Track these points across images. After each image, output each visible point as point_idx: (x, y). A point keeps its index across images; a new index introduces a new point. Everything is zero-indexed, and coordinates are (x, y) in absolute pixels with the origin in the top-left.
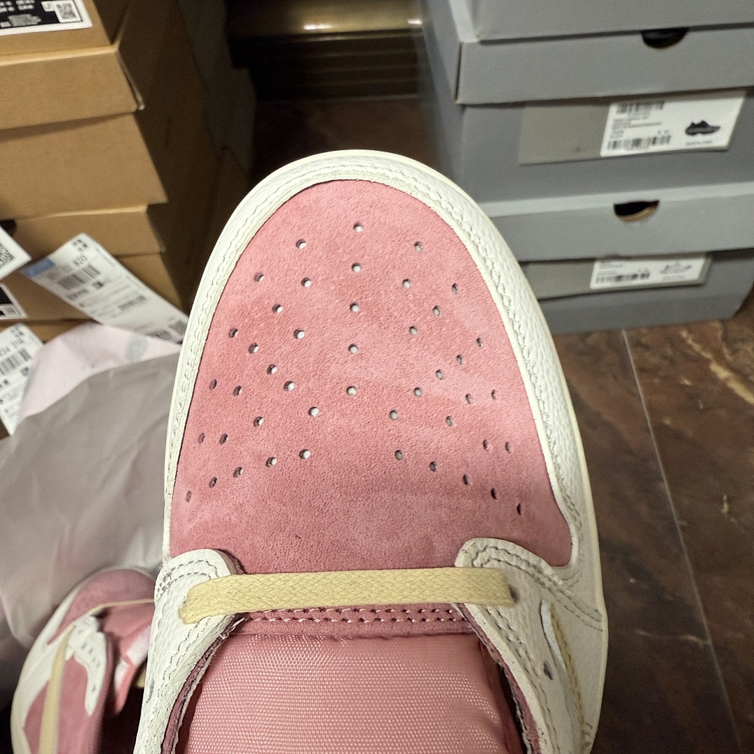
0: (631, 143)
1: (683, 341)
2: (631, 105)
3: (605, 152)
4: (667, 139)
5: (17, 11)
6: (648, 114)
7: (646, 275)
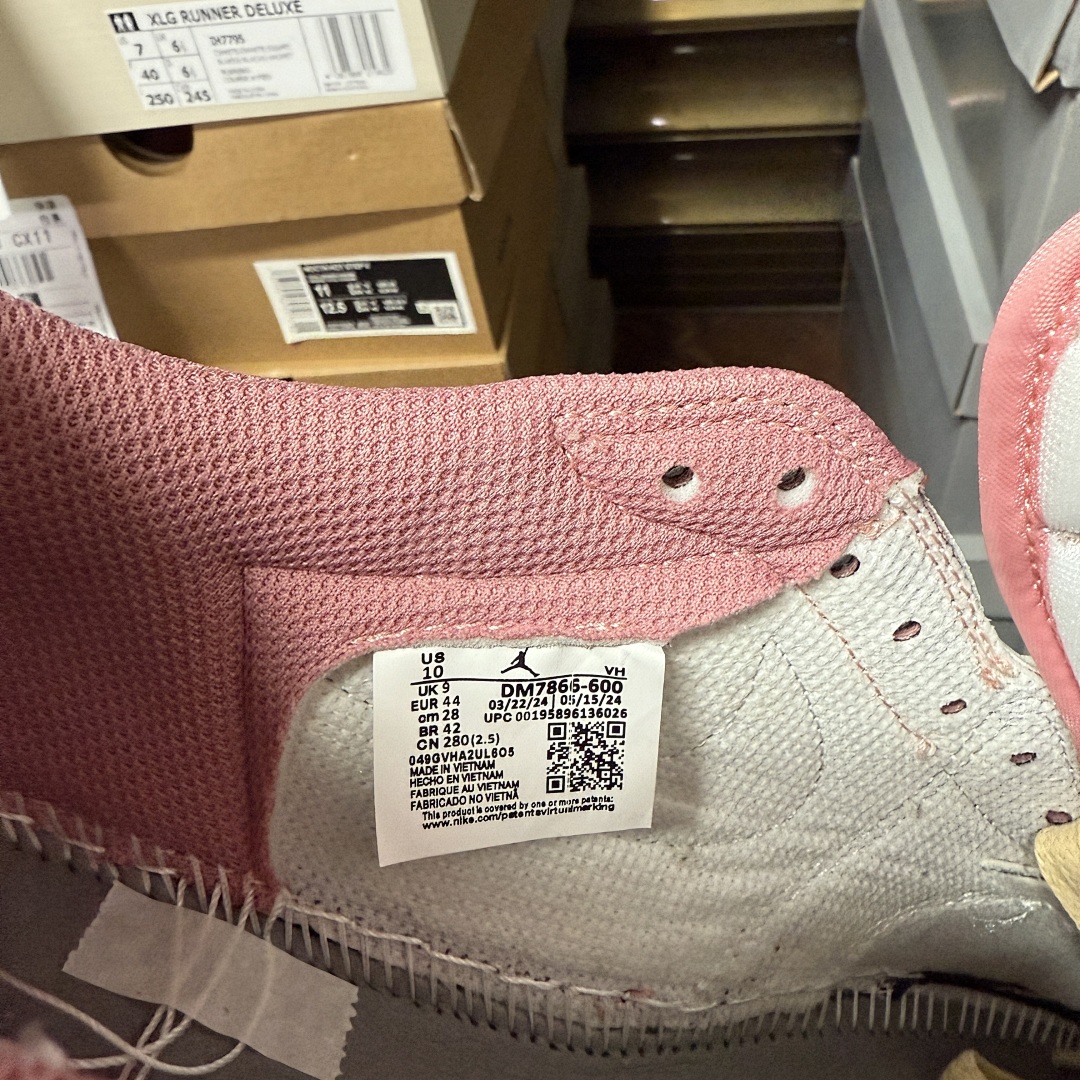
5: (382, 311)
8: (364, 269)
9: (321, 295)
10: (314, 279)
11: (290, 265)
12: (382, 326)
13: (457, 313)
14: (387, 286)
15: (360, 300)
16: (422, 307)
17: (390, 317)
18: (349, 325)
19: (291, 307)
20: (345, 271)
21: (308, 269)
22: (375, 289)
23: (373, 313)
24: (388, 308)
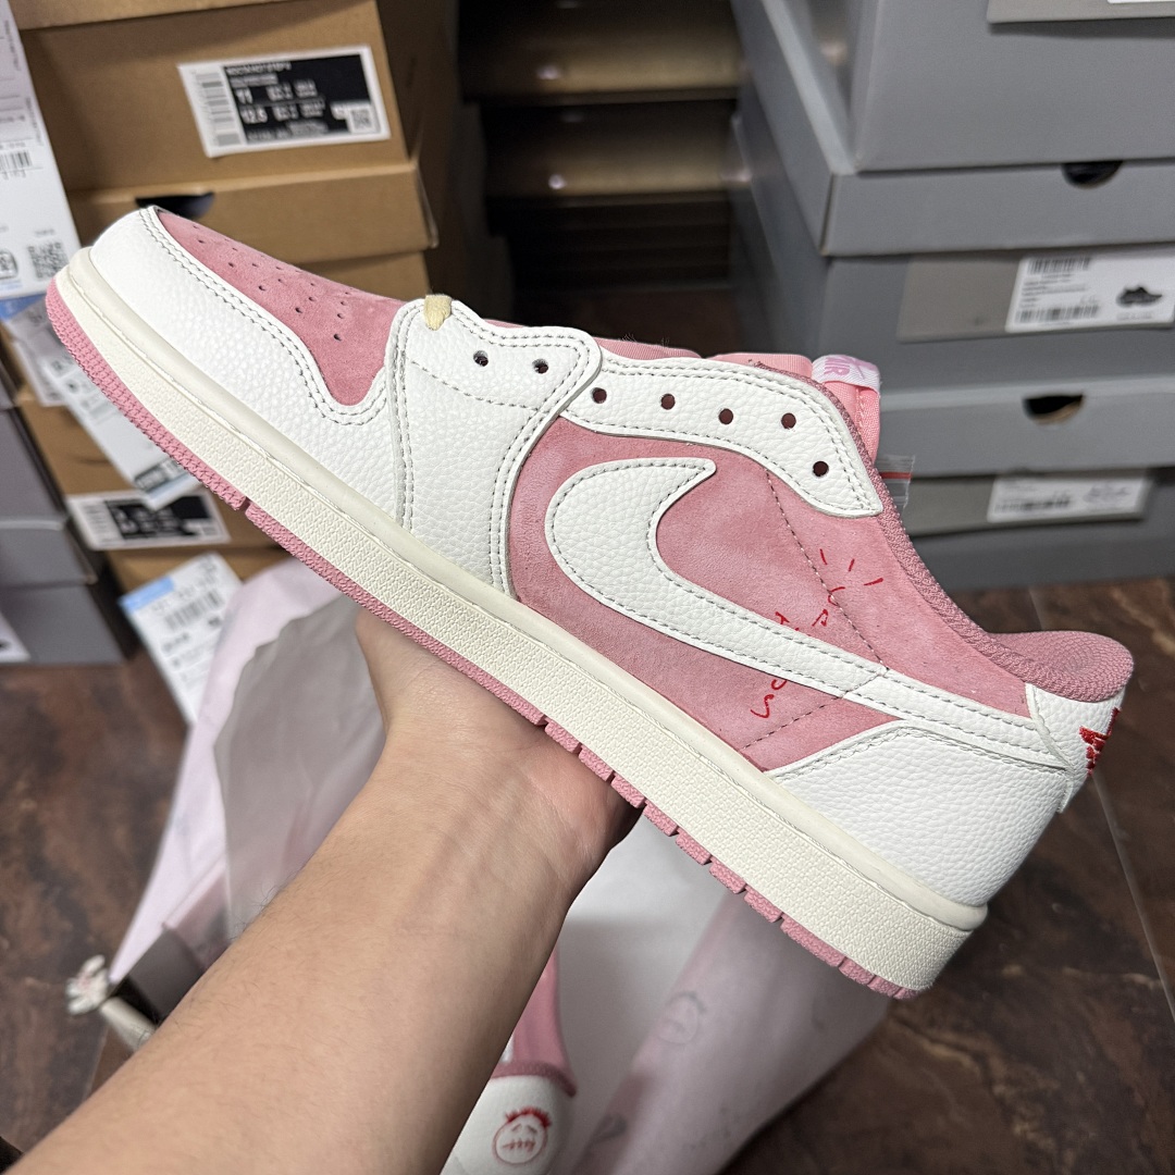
0: (1045, 314)
1: (1114, 604)
2: (1047, 263)
3: (1014, 325)
4: (1094, 310)
5: (301, 118)
6: (1069, 275)
7: (1064, 502)
8: (285, 70)
9: (243, 101)
10: (237, 82)
11: (213, 68)
12: (301, 135)
13: (371, 116)
14: (306, 88)
15: (280, 106)
16: (341, 111)
17: (308, 125)
18: (267, 135)
19: (212, 117)
20: (266, 72)
21: (230, 72)
22: (294, 91)
23: (291, 120)
24: (306, 114)
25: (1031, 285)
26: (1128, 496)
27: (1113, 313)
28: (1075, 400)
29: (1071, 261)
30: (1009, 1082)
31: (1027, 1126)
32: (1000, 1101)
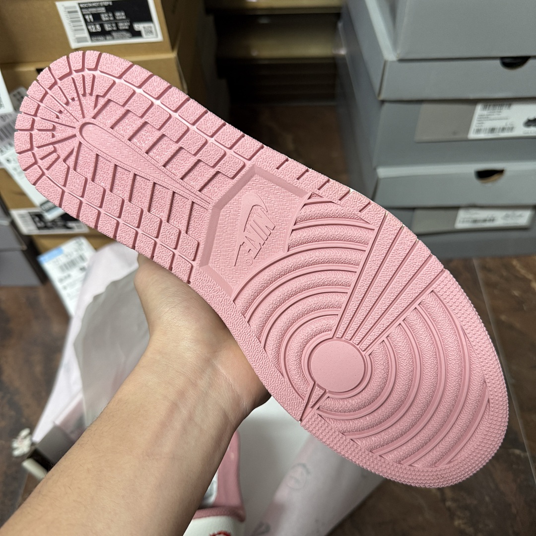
0: (488, 131)
1: (514, 267)
2: (490, 106)
3: (472, 135)
4: (511, 129)
5: (118, 30)
6: (500, 112)
7: (492, 220)
8: (109, 5)
9: (89, 20)
10: (85, 11)
11: (73, 4)
12: (118, 38)
13: (153, 29)
14: (120, 15)
15: (108, 24)
16: (138, 26)
17: (122, 33)
18: (101, 38)
19: (74, 28)
20: (100, 6)
21: (81, 6)
22: (114, 16)
23: (113, 30)
24: (121, 28)
25: (481, 116)
26: (523, 218)
27: (521, 131)
28: (500, 172)
29: (502, 105)
30: (454, 500)
31: (460, 521)
32: (449, 509)
